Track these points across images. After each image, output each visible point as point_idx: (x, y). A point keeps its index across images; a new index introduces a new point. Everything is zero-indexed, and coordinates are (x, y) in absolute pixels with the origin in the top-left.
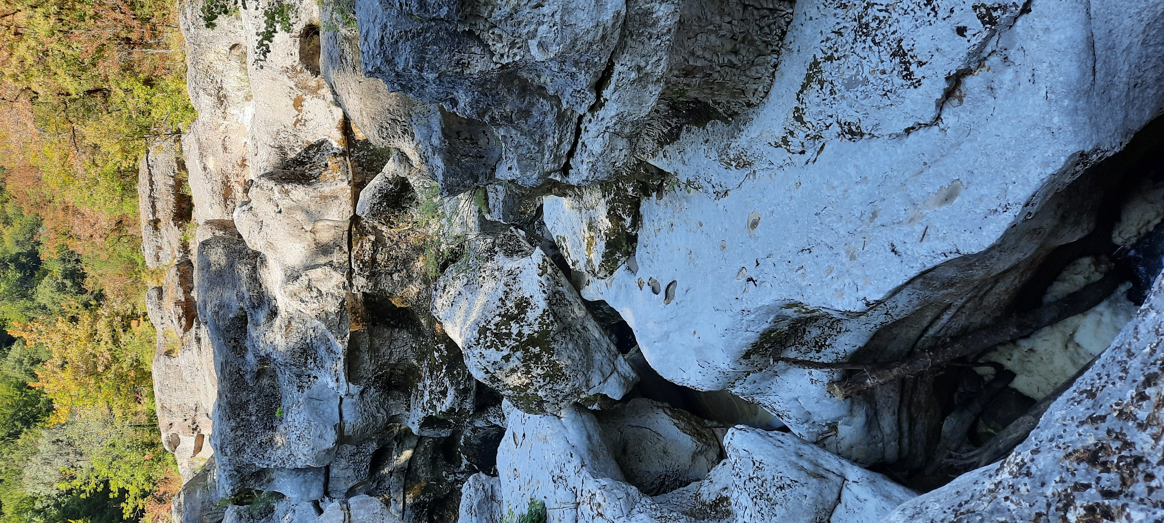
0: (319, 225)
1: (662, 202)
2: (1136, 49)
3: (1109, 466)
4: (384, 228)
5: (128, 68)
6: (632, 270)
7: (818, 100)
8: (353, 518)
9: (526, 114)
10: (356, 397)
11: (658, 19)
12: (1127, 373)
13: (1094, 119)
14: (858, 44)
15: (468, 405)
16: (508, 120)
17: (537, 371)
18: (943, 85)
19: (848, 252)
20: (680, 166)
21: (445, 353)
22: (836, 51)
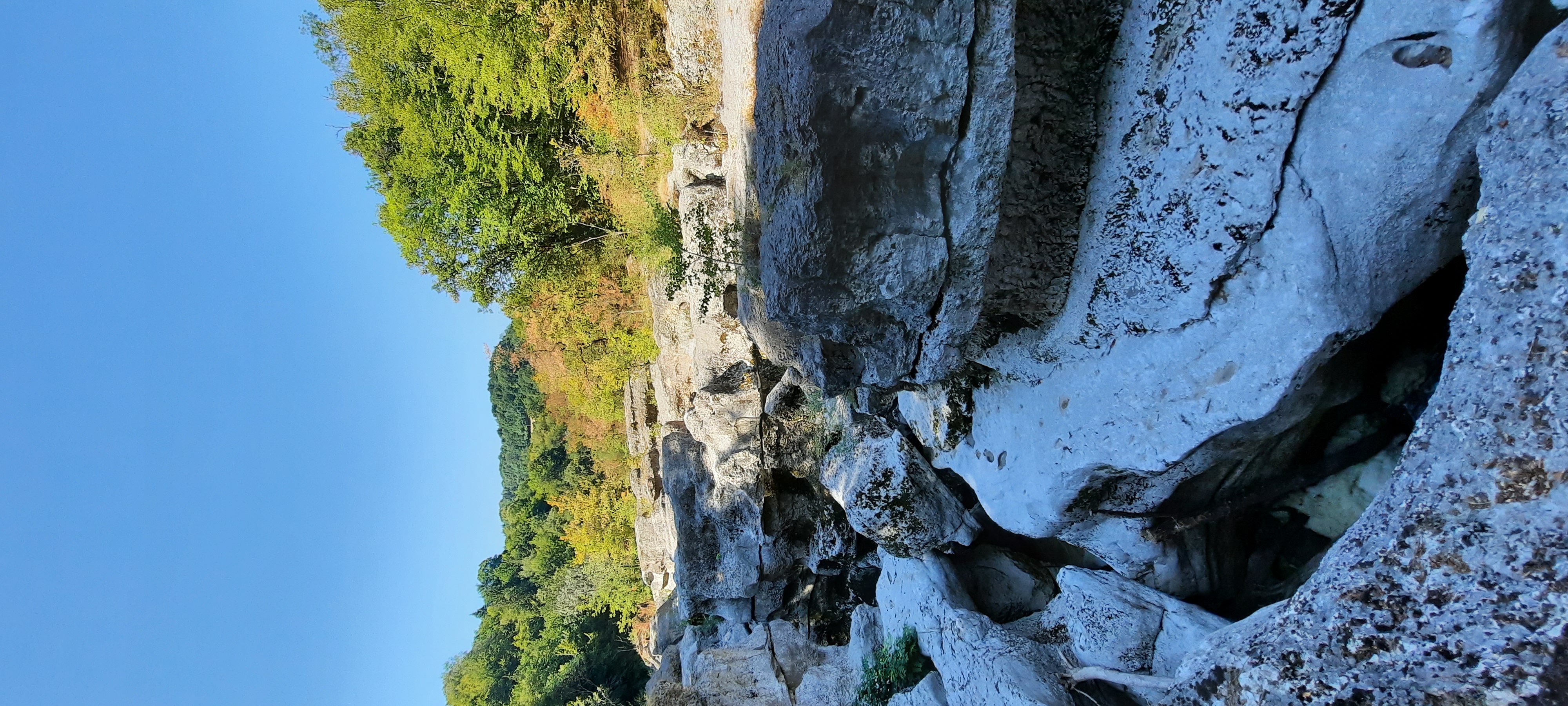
0: (740, 422)
1: (989, 391)
2: (1372, 248)
3: (1380, 604)
4: (784, 421)
5: (617, 324)
6: (971, 444)
7: (1105, 307)
8: (773, 637)
9: (881, 336)
10: (771, 545)
11: (974, 260)
12: (1388, 525)
13: (1343, 307)
14: (1133, 263)
15: (852, 552)
16: (868, 341)
17: (903, 525)
18: (1209, 289)
19: (1145, 423)
20: (1001, 364)
21: (832, 511)
22: (1116, 269)
